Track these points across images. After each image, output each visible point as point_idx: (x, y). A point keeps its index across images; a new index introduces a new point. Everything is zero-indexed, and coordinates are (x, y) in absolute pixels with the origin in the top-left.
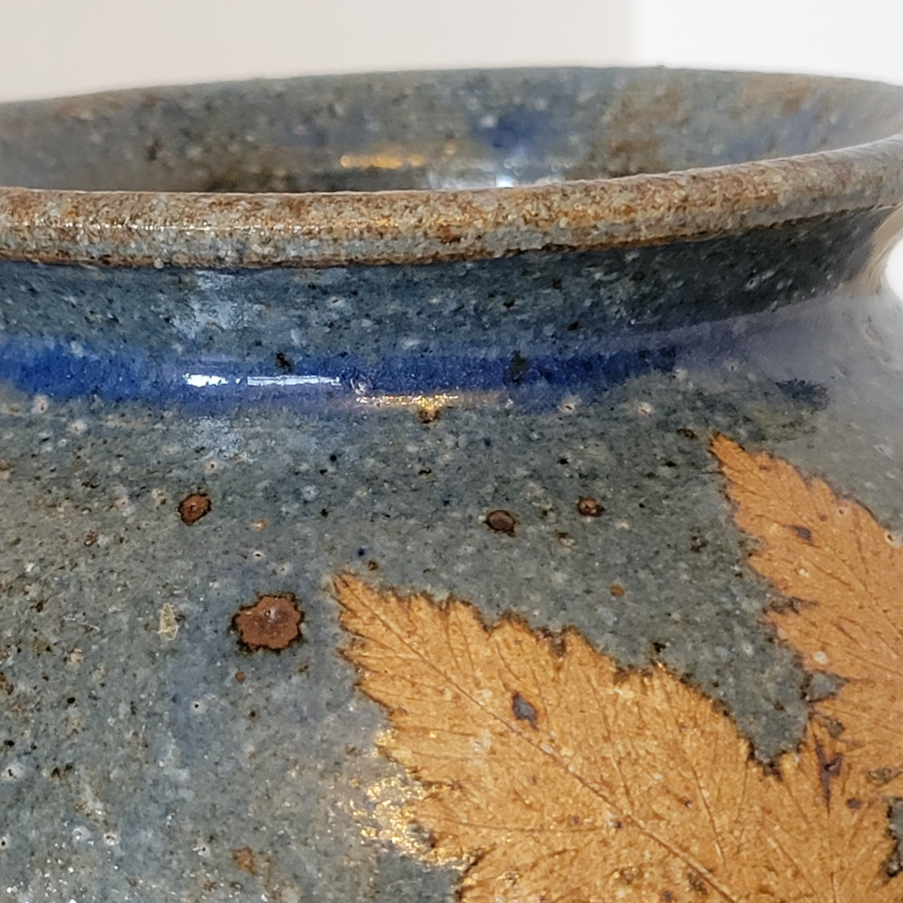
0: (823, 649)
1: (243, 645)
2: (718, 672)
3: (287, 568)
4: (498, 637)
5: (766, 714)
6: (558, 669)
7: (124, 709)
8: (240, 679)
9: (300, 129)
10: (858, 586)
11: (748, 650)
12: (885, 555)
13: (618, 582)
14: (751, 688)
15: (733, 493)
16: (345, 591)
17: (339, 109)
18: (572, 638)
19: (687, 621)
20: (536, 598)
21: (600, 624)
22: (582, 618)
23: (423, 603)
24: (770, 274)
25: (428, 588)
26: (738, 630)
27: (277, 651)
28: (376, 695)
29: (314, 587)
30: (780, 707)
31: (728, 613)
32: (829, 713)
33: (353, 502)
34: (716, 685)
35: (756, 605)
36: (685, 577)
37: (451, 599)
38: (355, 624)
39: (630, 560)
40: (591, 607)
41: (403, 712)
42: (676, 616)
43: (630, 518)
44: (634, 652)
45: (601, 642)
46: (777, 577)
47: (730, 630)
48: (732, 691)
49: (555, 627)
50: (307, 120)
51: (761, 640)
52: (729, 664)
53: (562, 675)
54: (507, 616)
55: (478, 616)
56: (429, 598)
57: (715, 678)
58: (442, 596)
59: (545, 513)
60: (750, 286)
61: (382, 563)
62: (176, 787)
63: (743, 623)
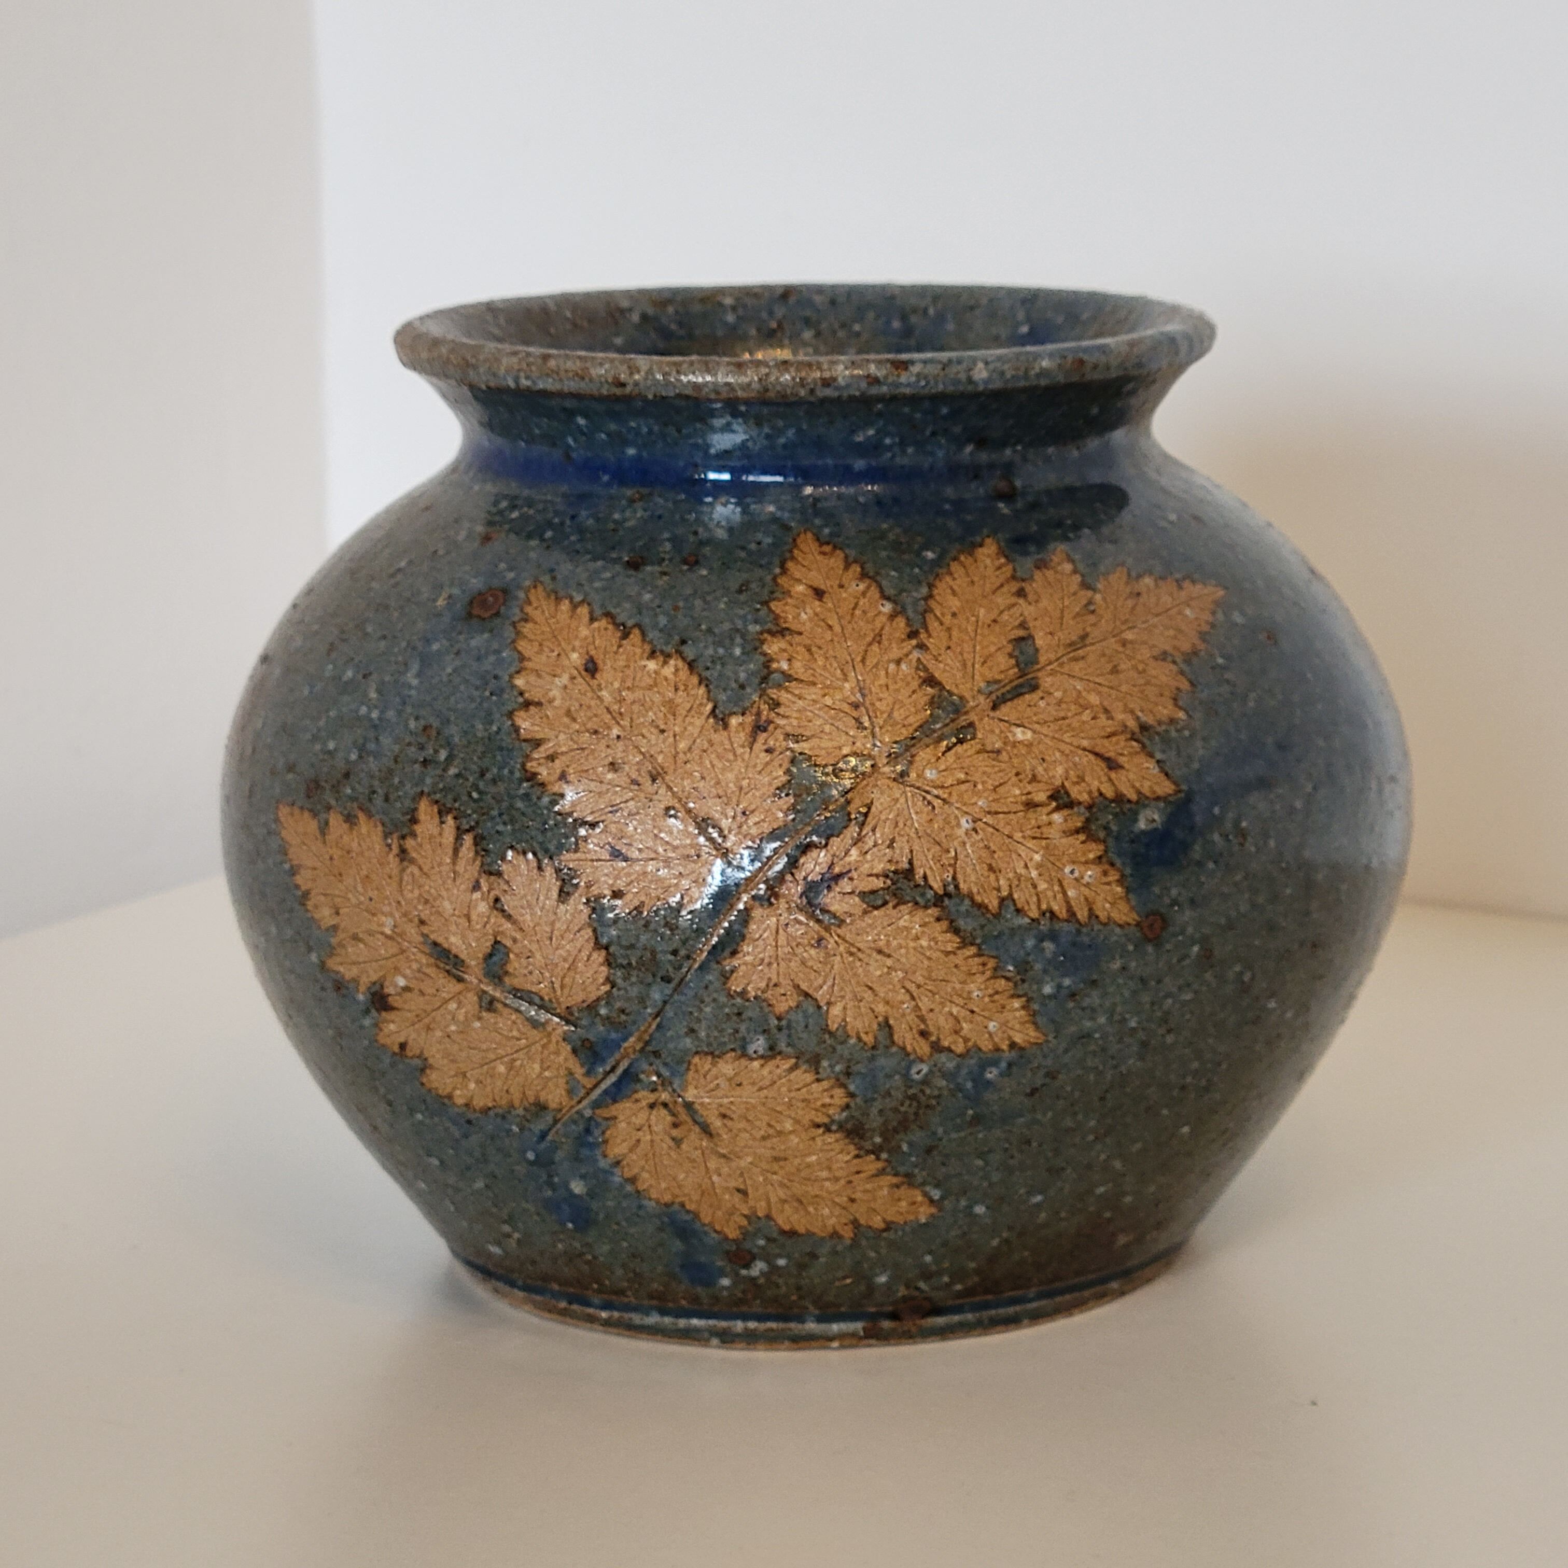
0: (789, 660)
1: (470, 615)
2: (713, 662)
3: (511, 575)
4: (596, 624)
5: (732, 690)
6: (620, 646)
7: (404, 644)
8: (460, 633)
9: (896, 324)
10: (837, 629)
11: (738, 651)
12: (870, 615)
13: (681, 604)
14: (729, 674)
15: (790, 565)
16: (533, 591)
17: (931, 311)
18: (636, 631)
19: (710, 631)
20: (627, 605)
21: (655, 626)
22: (646, 621)
23: (567, 602)
24: (871, 432)
25: (574, 594)
26: (738, 640)
27: (484, 619)
28: (520, 648)
29: (519, 587)
30: (742, 687)
31: (738, 630)
32: (774, 696)
33: (566, 543)
34: (708, 669)
35: (758, 628)
36: (722, 606)
37: (583, 602)
38: (528, 609)
39: (696, 592)
40: (656, 615)
41: (529, 659)
42: (703, 627)
43: (711, 569)
44: (667, 643)
45: (651, 635)
46: (783, 615)
47: (732, 639)
48: (716, 674)
49: (630, 623)
50: (904, 318)
51: (749, 648)
52: (720, 658)
53: (621, 650)
54: (608, 615)
55: (591, 613)
56: (571, 599)
57: (709, 664)
58: (578, 598)
59: (663, 559)
60: (859, 438)
61: (559, 577)
62: (410, 687)
63: (743, 636)
